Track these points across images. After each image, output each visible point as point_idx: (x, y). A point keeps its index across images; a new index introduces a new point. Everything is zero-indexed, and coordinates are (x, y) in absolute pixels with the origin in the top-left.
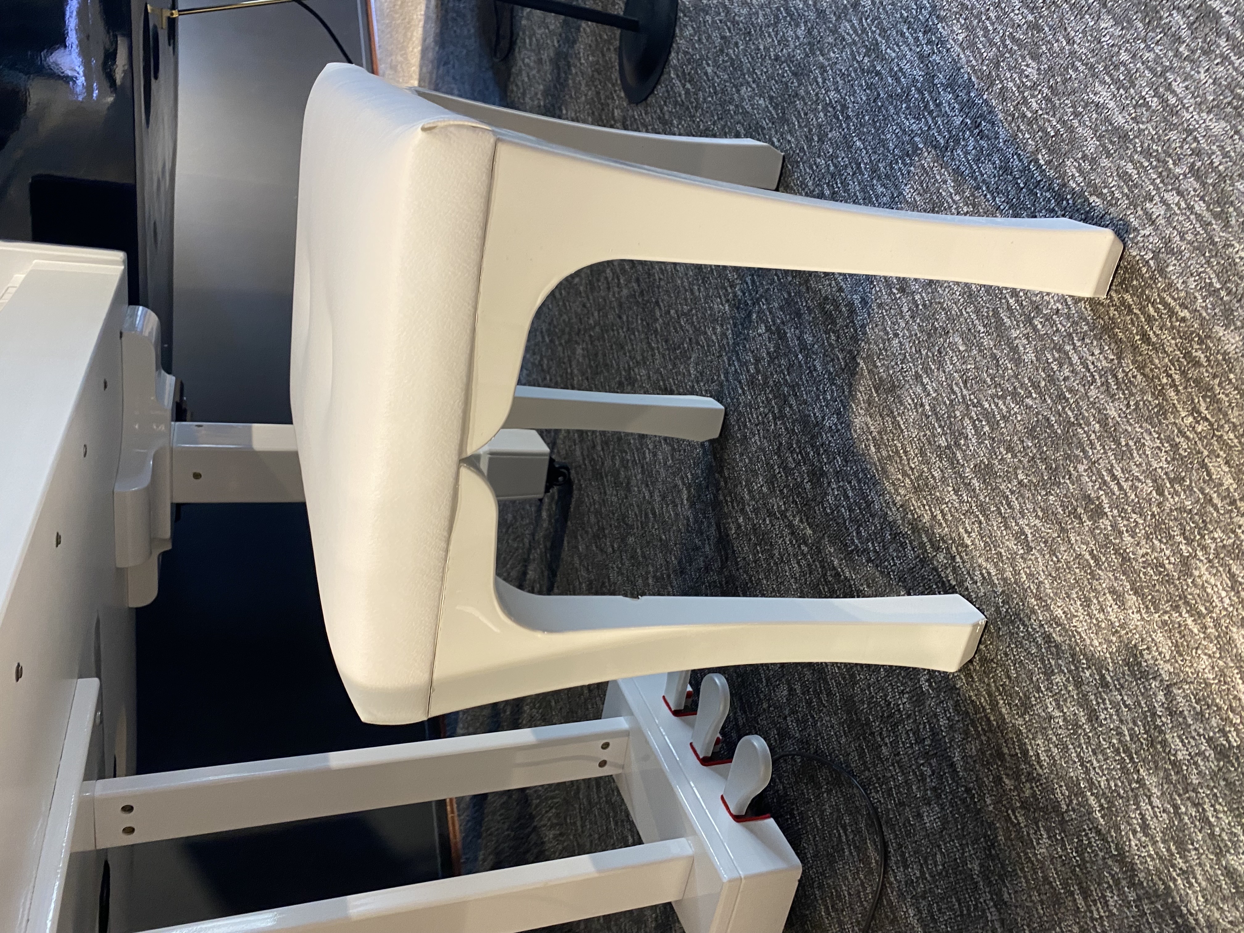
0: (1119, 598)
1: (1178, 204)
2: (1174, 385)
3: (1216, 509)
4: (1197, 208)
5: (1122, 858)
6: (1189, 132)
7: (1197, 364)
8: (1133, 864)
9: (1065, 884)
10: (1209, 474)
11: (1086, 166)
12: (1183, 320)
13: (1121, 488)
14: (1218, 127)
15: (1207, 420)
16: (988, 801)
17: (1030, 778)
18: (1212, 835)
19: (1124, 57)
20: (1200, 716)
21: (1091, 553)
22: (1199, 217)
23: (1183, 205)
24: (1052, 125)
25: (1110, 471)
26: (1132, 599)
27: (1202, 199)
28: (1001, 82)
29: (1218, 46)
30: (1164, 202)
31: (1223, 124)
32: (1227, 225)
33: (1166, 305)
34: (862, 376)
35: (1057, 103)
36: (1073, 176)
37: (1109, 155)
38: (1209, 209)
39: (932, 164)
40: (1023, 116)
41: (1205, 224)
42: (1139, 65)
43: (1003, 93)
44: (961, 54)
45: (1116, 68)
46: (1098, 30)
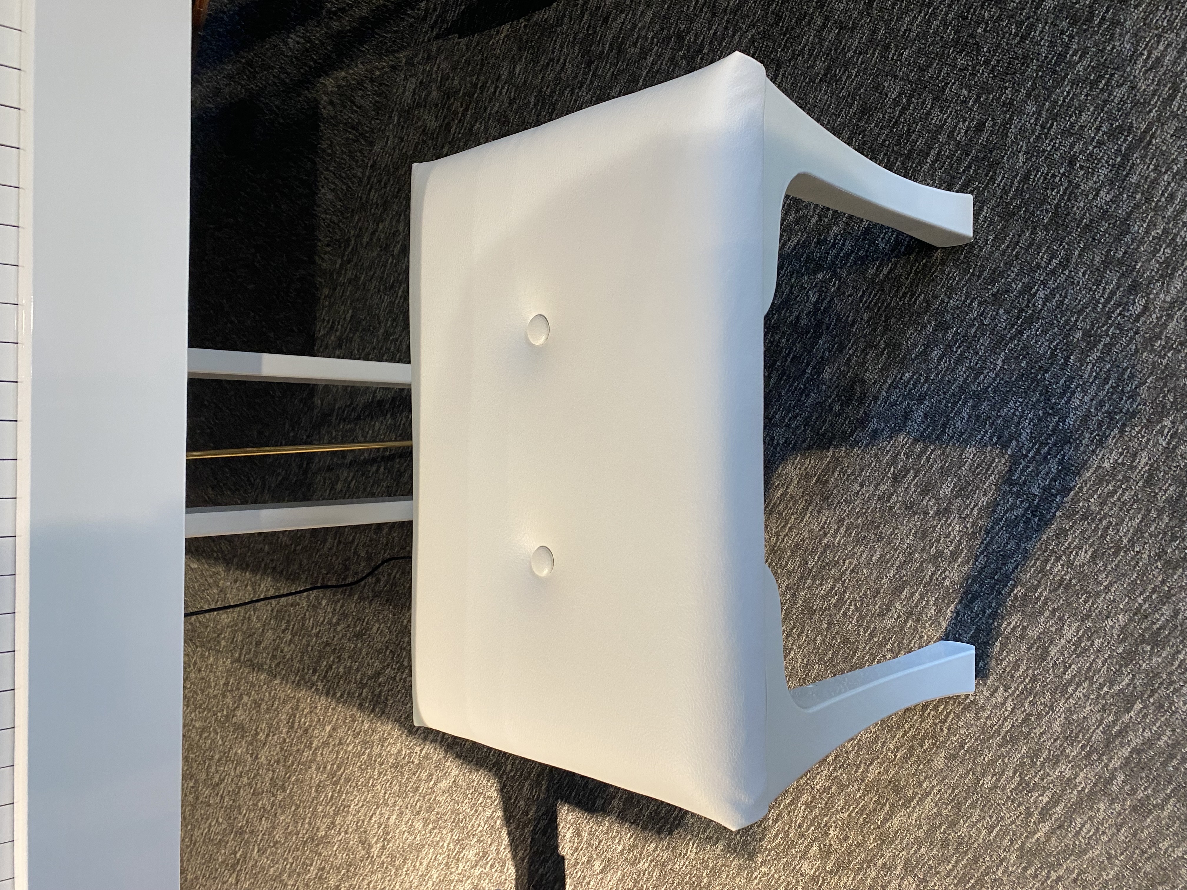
1: (1006, 710)
2: (906, 732)
3: (856, 772)
4: (1007, 723)
6: (1051, 708)
7: (921, 746)
10: (871, 764)
12: (942, 730)
14: (1056, 727)
15: (896, 756)
22: (1001, 727)
23: (1007, 713)
27: (1013, 726)
29: (1109, 715)
30: (1006, 699)
31: (1059, 730)
32: (1000, 746)
33: (947, 717)
34: (822, 459)
35: (1060, 592)
36: (1010, 623)
37: (1029, 649)
38: (1007, 732)
39: (996, 472)
40: (1046, 561)
41: (998, 732)
42: (1092, 657)
43: (1062, 532)
44: (1091, 471)
45: (1089, 638)
46: (1116, 613)
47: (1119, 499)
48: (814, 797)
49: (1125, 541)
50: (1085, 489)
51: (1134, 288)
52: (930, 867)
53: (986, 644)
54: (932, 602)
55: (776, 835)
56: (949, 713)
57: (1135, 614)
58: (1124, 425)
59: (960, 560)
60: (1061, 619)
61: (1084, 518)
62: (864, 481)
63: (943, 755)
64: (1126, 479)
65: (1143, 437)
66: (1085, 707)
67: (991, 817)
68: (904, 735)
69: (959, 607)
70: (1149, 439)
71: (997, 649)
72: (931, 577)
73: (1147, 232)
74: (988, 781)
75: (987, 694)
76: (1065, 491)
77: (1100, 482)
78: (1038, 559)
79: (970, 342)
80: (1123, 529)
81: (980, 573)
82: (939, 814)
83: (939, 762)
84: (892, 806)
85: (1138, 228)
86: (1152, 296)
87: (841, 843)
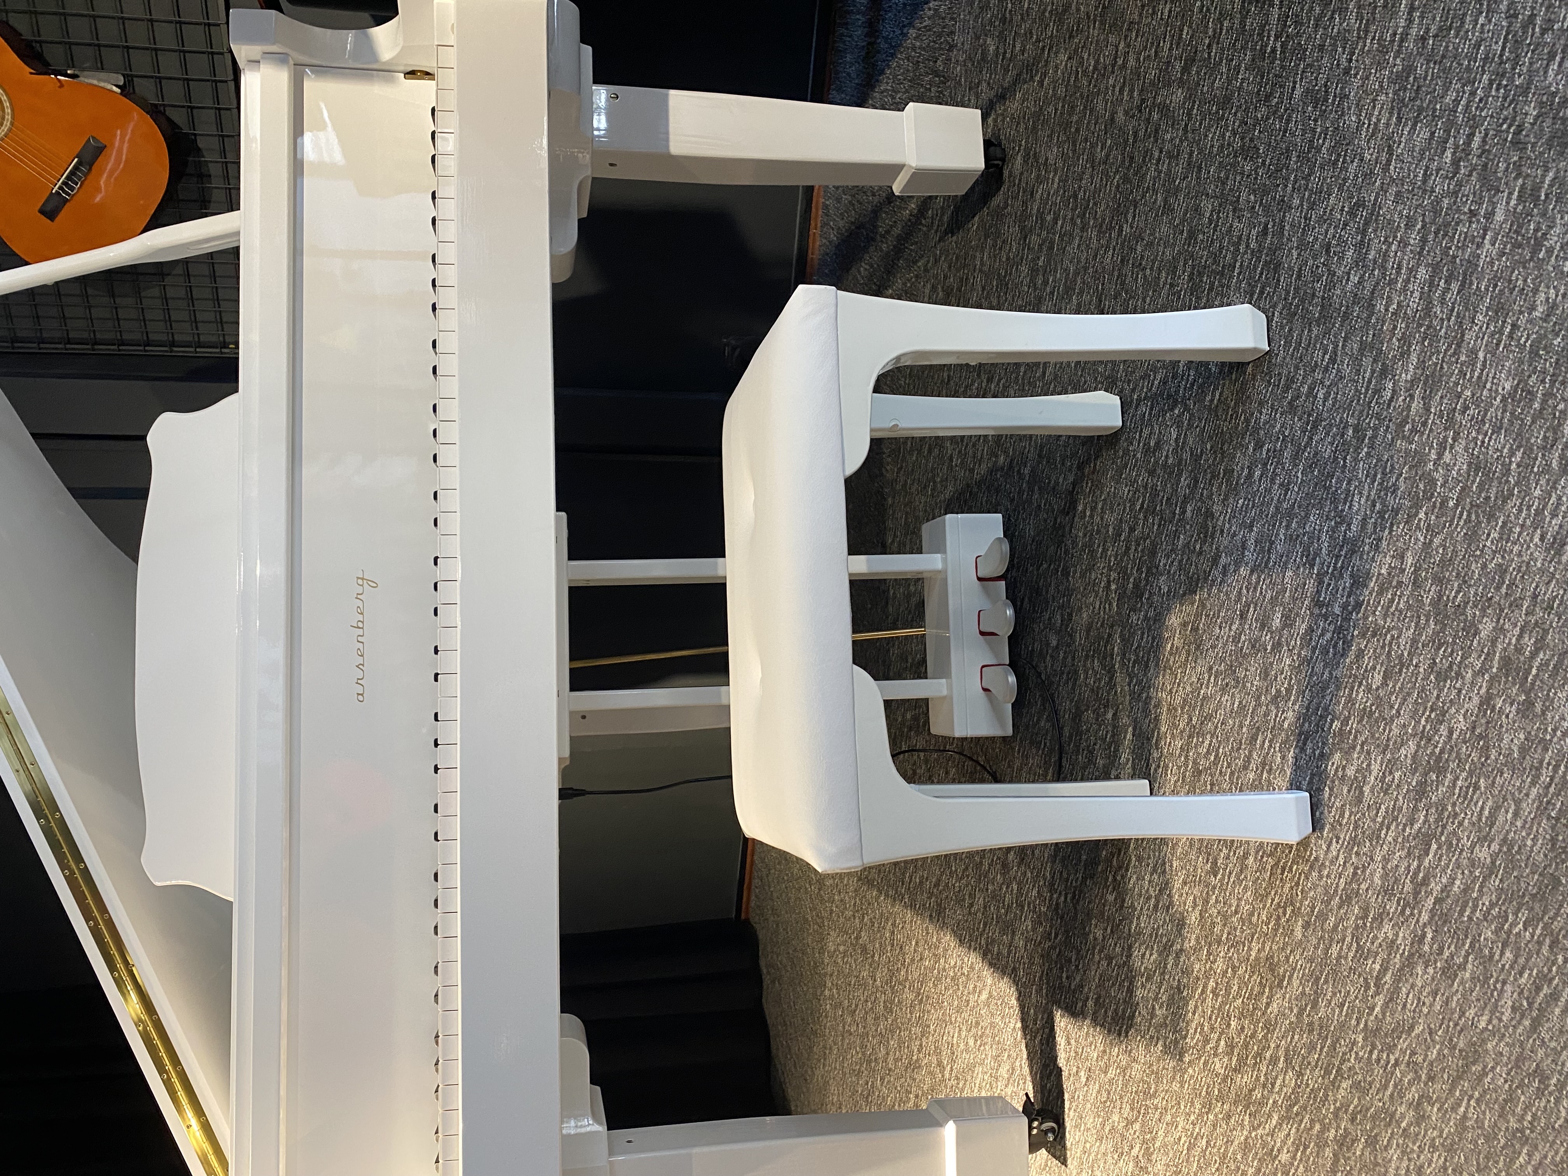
0: (1195, 905)
1: (1340, 865)
2: (1273, 900)
3: (1243, 950)
4: (1342, 880)
5: (1130, 947)
6: (1371, 858)
7: (1285, 914)
8: (1131, 955)
9: (1108, 917)
10: (1252, 940)
11: (1340, 774)
12: (1297, 895)
13: (1228, 883)
14: (1377, 881)
15: (1268, 929)
16: (1104, 853)
17: (1123, 877)
18: (1158, 994)
19: (1397, 775)
20: (1183, 973)
21: (1201, 876)
22: (1337, 886)
23: (1341, 868)
24: (1353, 724)
25: (1230, 873)
26: (1197, 913)
27: (1346, 883)
28: (1366, 647)
29: (1413, 860)
30: (1339, 851)
31: (1380, 882)
32: (1340, 908)
33: (1299, 879)
34: (1193, 604)
35: (1364, 723)
36: (1333, 764)
37: (1349, 791)
38: (1343, 890)
39: (1309, 595)
40: (1352, 689)
41: (1336, 891)
42: (1395, 793)
43: (1360, 654)
44: (1374, 579)
45: (1391, 773)
46: (1408, 740)
47: (1396, 609)
48: (1217, 983)
49: (1406, 654)
50: (1371, 602)
51: (1384, 373)
52: (1304, 1058)
53: (1320, 790)
54: (1277, 749)
55: (1196, 1031)
56: (1300, 874)
57: (1421, 739)
58: (1392, 525)
59: (1293, 698)
60: (1368, 753)
61: (1374, 635)
62: (1221, 623)
63: (1300, 923)
64: (1400, 583)
65: (1406, 534)
66: (1395, 853)
67: (1340, 992)
68: (1272, 903)
69: (1297, 751)
70: (1411, 537)
71: (1327, 795)
72: (1275, 720)
73: (1387, 310)
74: (1334, 951)
75: (1324, 847)
76: (1358, 605)
77: (1380, 593)
78: (1345, 688)
79: (1277, 454)
80: (1402, 641)
81: (1308, 709)
82: (1303, 993)
83: (1298, 933)
84: (1271, 989)
85: (1380, 306)
86: (1397, 378)
87: (1239, 1036)
